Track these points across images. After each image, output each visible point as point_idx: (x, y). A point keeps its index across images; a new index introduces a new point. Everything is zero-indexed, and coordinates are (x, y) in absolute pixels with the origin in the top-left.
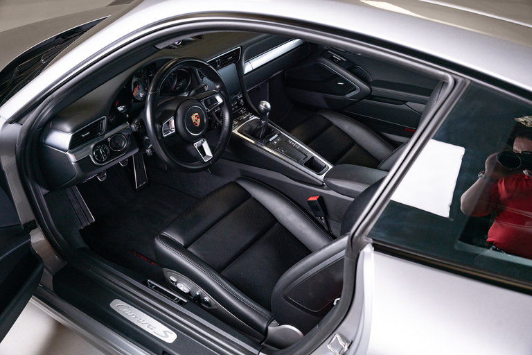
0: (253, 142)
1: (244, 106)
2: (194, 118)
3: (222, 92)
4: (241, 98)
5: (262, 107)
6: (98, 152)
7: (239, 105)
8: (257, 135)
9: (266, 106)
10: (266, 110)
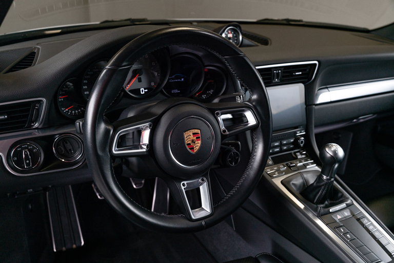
0: (302, 206)
1: (303, 149)
2: (189, 136)
3: (259, 109)
4: (302, 136)
5: (329, 152)
6: (18, 154)
7: (296, 144)
8: (311, 196)
9: (335, 152)
10: (335, 158)
